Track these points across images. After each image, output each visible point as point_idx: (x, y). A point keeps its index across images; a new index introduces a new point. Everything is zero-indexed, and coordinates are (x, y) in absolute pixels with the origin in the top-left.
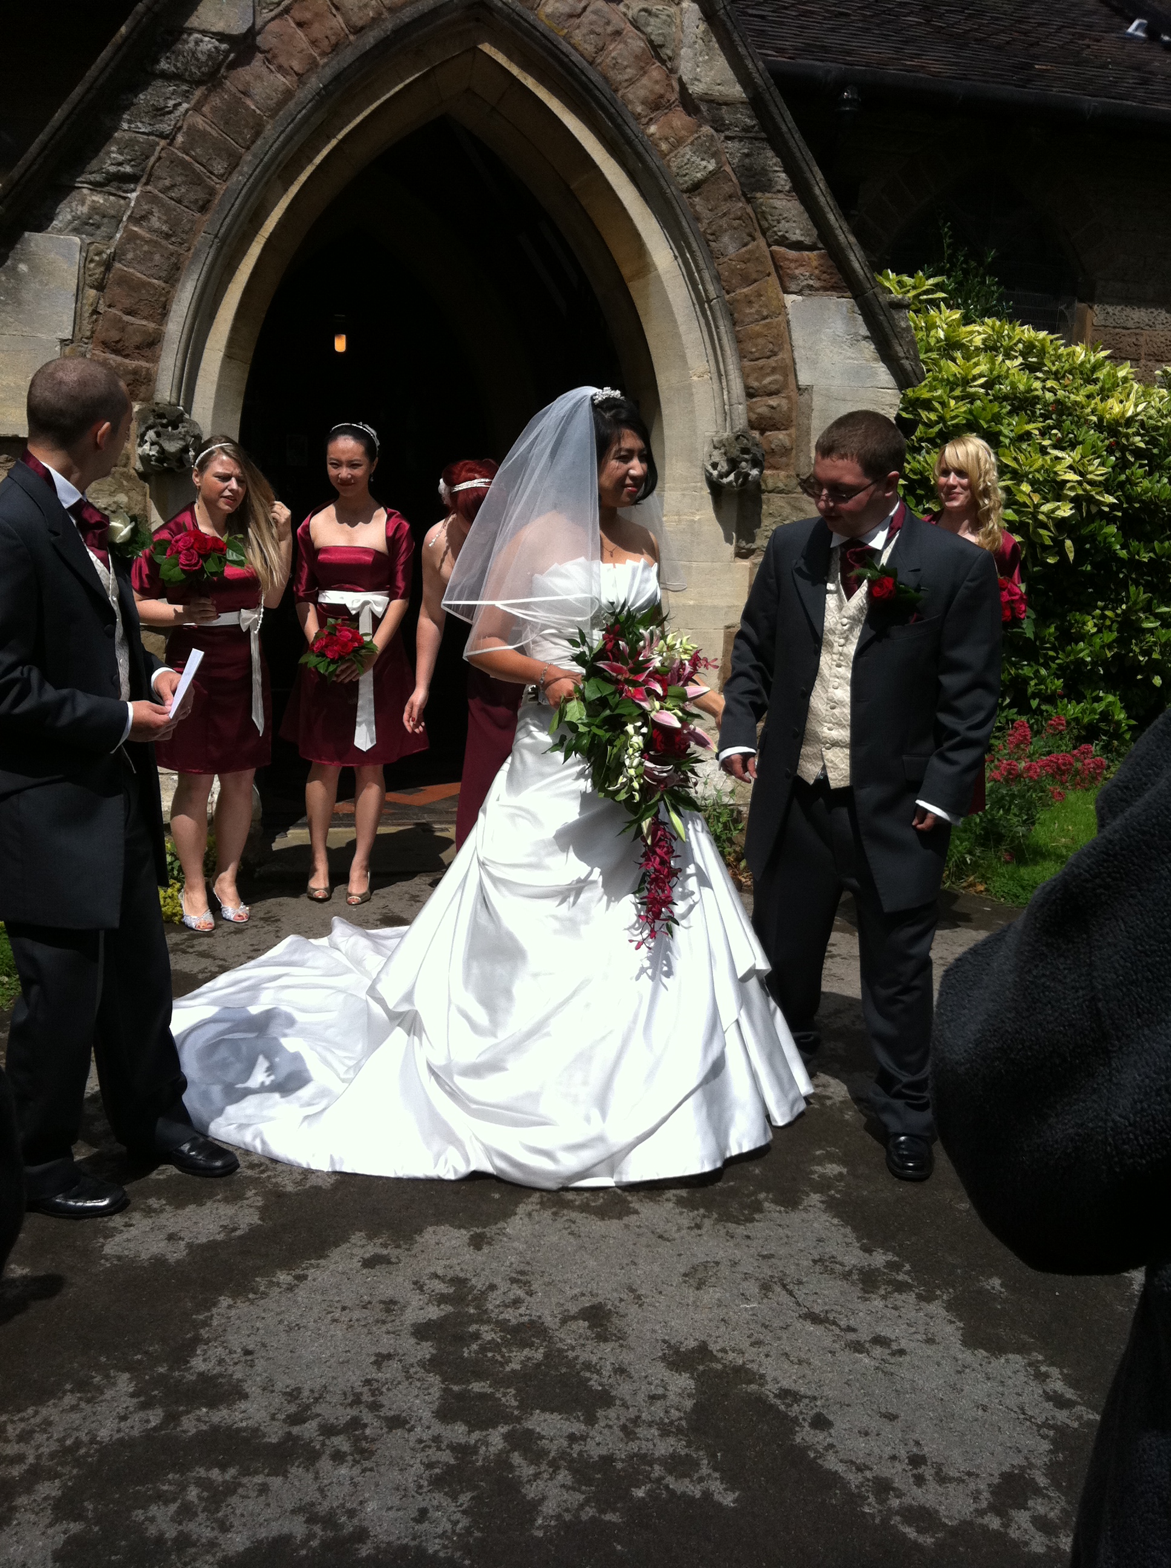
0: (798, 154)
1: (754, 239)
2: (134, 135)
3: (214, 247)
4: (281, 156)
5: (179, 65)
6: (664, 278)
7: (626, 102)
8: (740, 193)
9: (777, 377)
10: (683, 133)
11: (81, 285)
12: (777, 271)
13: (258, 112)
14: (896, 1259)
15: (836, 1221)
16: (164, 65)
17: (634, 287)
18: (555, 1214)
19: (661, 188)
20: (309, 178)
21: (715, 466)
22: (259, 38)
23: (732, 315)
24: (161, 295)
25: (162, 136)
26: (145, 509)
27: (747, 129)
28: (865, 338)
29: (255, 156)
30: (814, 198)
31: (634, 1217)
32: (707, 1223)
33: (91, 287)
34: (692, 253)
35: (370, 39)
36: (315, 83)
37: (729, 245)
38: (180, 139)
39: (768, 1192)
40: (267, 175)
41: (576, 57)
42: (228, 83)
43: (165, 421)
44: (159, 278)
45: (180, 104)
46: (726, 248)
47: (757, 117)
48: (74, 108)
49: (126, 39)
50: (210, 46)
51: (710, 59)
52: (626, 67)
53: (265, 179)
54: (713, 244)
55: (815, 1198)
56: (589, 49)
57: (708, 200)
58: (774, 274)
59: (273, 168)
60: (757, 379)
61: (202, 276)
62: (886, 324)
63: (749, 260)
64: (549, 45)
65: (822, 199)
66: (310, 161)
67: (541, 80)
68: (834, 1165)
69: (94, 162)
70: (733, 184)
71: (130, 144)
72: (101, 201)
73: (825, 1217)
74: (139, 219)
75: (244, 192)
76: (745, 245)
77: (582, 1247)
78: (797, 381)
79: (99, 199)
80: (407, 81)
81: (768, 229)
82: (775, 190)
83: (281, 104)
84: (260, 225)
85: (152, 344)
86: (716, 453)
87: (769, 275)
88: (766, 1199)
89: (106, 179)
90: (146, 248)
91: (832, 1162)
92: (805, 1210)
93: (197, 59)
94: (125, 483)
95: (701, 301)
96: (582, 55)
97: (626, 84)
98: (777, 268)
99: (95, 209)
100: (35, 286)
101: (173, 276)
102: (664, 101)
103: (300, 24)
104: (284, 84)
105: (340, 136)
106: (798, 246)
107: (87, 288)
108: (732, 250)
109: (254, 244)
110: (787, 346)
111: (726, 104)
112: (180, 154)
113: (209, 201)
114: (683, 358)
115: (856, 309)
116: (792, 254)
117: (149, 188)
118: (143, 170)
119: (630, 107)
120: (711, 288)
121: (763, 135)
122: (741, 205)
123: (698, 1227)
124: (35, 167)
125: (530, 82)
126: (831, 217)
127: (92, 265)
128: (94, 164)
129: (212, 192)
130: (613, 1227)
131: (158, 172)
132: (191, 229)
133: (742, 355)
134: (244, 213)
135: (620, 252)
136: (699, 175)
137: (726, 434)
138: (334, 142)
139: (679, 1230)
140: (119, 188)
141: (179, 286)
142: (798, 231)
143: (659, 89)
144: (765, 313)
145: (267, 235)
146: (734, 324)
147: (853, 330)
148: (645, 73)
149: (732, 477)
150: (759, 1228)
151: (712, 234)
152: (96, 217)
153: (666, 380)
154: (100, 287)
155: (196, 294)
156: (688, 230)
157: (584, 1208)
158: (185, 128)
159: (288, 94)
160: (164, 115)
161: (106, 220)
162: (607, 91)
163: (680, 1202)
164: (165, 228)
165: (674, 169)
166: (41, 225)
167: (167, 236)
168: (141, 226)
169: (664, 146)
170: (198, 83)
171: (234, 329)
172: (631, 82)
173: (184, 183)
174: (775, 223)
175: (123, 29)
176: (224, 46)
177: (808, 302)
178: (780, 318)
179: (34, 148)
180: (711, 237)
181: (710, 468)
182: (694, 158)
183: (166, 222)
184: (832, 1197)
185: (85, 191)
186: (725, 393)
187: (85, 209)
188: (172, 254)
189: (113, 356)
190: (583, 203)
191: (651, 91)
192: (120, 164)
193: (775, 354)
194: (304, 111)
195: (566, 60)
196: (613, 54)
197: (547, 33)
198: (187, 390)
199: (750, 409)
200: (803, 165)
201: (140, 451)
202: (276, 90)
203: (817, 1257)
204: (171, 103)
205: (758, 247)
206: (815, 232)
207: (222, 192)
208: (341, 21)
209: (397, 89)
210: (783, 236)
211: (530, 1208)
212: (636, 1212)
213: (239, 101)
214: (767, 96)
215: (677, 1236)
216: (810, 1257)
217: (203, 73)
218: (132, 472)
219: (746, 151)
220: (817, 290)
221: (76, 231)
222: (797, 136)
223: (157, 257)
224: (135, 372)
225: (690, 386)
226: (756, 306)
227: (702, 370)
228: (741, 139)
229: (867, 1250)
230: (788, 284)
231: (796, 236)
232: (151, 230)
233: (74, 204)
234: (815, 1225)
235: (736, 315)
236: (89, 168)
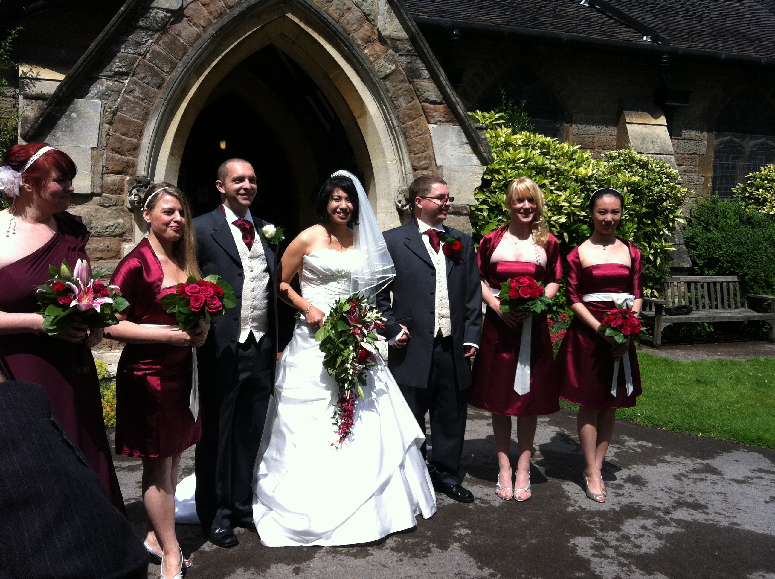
0: (432, 62)
1: (414, 100)
2: (127, 54)
3: (165, 105)
4: (195, 64)
5: (148, 23)
6: (373, 118)
7: (354, 39)
8: (407, 79)
9: (427, 161)
10: (380, 53)
11: (101, 122)
12: (425, 114)
13: (185, 43)
14: (494, 571)
15: (466, 555)
16: (141, 23)
17: (360, 122)
18: (333, 557)
19: (371, 77)
20: (209, 73)
21: (400, 202)
22: (185, 11)
23: (405, 134)
24: (139, 126)
25: (140, 54)
26: (132, 225)
27: (409, 51)
28: (466, 143)
29: (183, 63)
30: (440, 82)
31: (371, 557)
32: (405, 559)
33: (106, 123)
34: (386, 106)
35: (236, 11)
36: (211, 31)
37: (403, 103)
38: (148, 56)
39: (434, 543)
40: (189, 72)
41: (330, 20)
42: (171, 31)
43: (141, 184)
44: (139, 119)
45: (148, 40)
46: (401, 103)
47: (413, 46)
48: (99, 43)
49: (123, 12)
50: (162, 14)
51: (391, 21)
52: (353, 24)
53: (188, 74)
54: (395, 102)
55: (456, 545)
56: (336, 16)
57: (392, 82)
58: (423, 116)
59: (193, 67)
60: (417, 163)
61: (159, 119)
62: (475, 137)
63: (412, 109)
64: (318, 14)
65: (444, 82)
66: (209, 66)
67: (315, 29)
68: (465, 530)
69: (108, 67)
70: (403, 75)
71: (125, 58)
72: (111, 84)
73: (461, 554)
74: (128, 92)
75: (178, 80)
76: (410, 102)
77: (346, 572)
78: (436, 163)
79: (110, 83)
80: (254, 30)
81: (420, 95)
82: (422, 78)
83: (196, 40)
84: (186, 94)
85: (135, 149)
86: (400, 196)
87: (421, 116)
88: (433, 547)
89: (113, 74)
90: (132, 105)
91: (464, 528)
92: (451, 550)
93: (157, 21)
94: (122, 213)
95: (391, 128)
96: (333, 19)
97: (353, 32)
98: (425, 113)
99: (108, 88)
100: (80, 123)
101: (145, 117)
102: (371, 39)
103: (204, 5)
104: (197, 31)
105: (223, 54)
106: (434, 103)
107: (104, 124)
108: (404, 105)
109: (183, 103)
110: (430, 148)
111: (399, 40)
112: (148, 63)
113: (162, 84)
114: (383, 153)
115: (461, 130)
116: (432, 106)
117: (134, 78)
118: (131, 70)
119: (355, 42)
120: (395, 122)
121: (416, 54)
122: (407, 85)
123: (401, 560)
124: (80, 70)
125: (310, 31)
126: (448, 90)
127: (107, 113)
128: (108, 68)
129: (163, 80)
130: (361, 562)
131: (138, 71)
132: (154, 96)
133: (410, 152)
134: (178, 89)
135: (353, 106)
136: (388, 72)
137: (405, 187)
138: (220, 57)
139: (392, 562)
140: (120, 78)
141: (148, 122)
142: (434, 96)
143: (368, 33)
144: (420, 133)
145: (189, 99)
146: (406, 138)
147: (460, 140)
148: (362, 26)
149: (408, 207)
150: (430, 560)
151: (395, 98)
152: (109, 91)
153: (376, 163)
154: (111, 123)
155: (156, 126)
156: (384, 97)
157: (347, 554)
158: (151, 51)
159: (199, 36)
160: (141, 45)
161: (113, 93)
162: (345, 35)
163: (393, 549)
164: (141, 96)
165: (377, 69)
166: (82, 96)
167: (142, 100)
168: (130, 95)
169: (372, 59)
170: (157, 31)
171: (174, 141)
172: (356, 30)
173: (150, 75)
174: (423, 93)
175: (122, 8)
176: (169, 15)
177: (440, 127)
178: (427, 135)
179: (80, 61)
180: (394, 99)
181: (398, 204)
182: (385, 64)
183: (142, 93)
184: (464, 545)
185: (104, 80)
186: (403, 169)
187: (104, 88)
188: (145, 108)
189: (117, 155)
190: (336, 84)
191: (365, 35)
192: (120, 67)
193: (425, 151)
194: (206, 44)
195: (326, 21)
196: (347, 18)
197: (317, 9)
198: (151, 170)
199: (414, 176)
200: (435, 67)
201: (129, 198)
202: (193, 34)
203: (457, 572)
204: (144, 40)
205: (416, 103)
206: (441, 96)
207: (168, 80)
208: (223, 4)
209: (249, 33)
210: (427, 99)
211: (321, 555)
212: (372, 555)
213: (176, 39)
214: (417, 37)
215: (391, 565)
216: (454, 573)
217: (159, 27)
218: (126, 208)
219: (409, 61)
220: (443, 122)
221: (99, 98)
222: (431, 54)
223: (138, 109)
224: (127, 162)
225: (387, 165)
226: (416, 130)
227: (392, 158)
228: (406, 56)
229: (480, 568)
230: (430, 120)
231: (433, 98)
232: (135, 97)
233: (98, 86)
234: (457, 558)
235: (407, 134)
236: (105, 69)
